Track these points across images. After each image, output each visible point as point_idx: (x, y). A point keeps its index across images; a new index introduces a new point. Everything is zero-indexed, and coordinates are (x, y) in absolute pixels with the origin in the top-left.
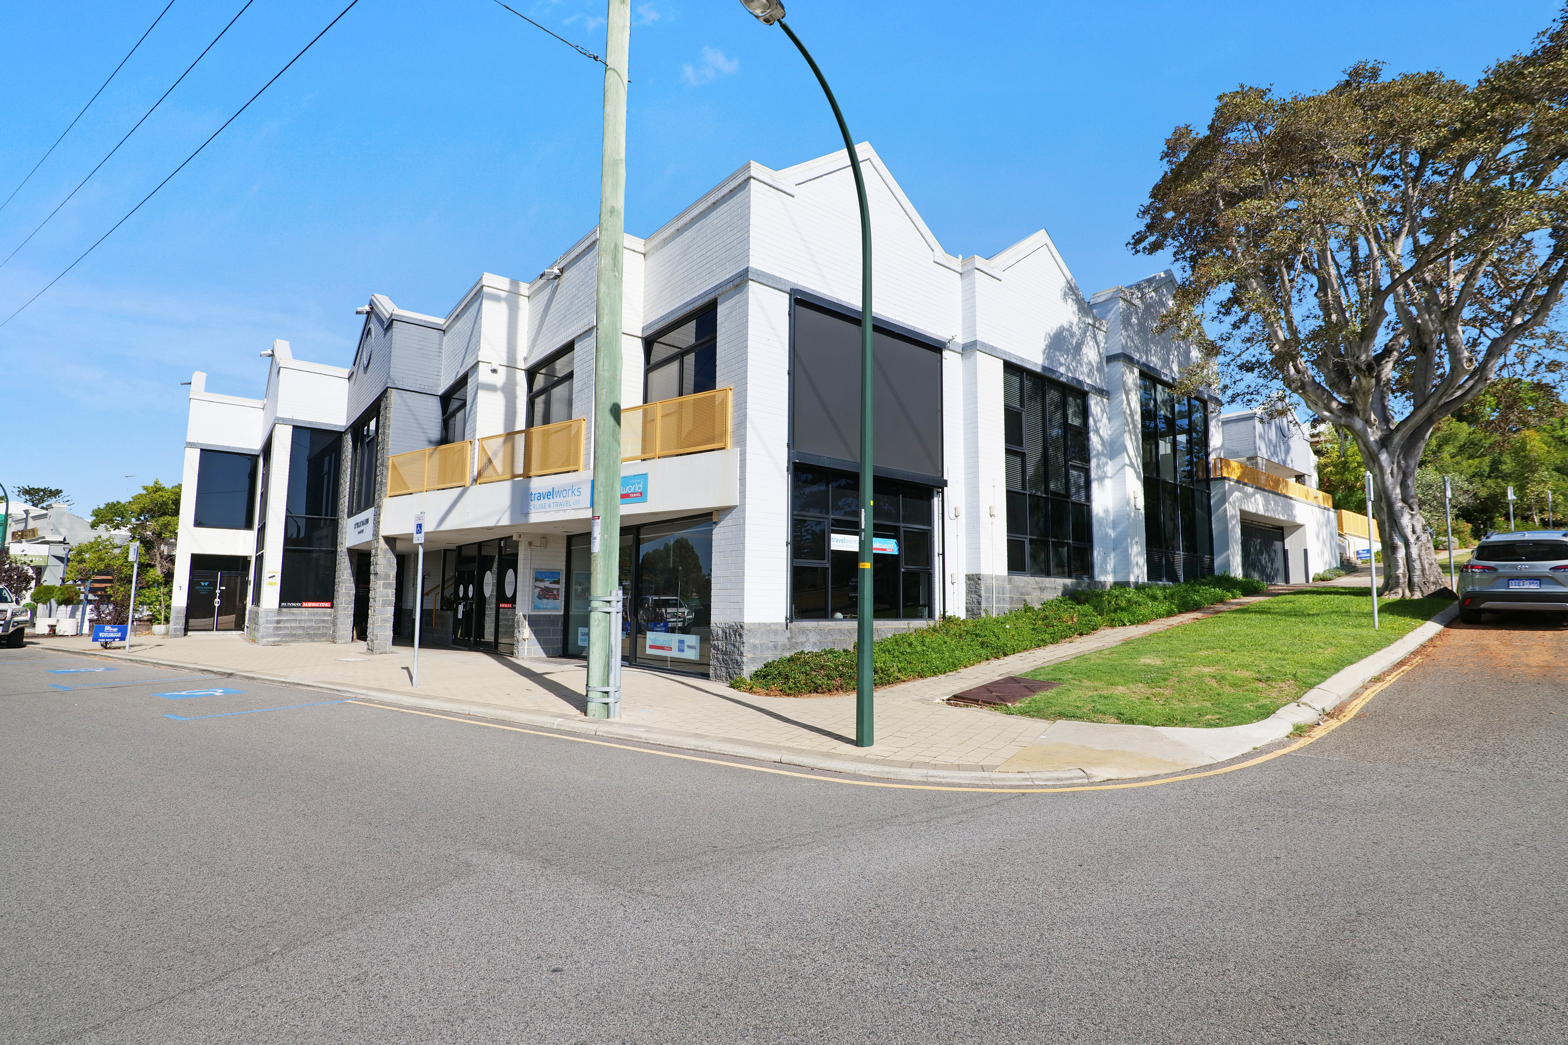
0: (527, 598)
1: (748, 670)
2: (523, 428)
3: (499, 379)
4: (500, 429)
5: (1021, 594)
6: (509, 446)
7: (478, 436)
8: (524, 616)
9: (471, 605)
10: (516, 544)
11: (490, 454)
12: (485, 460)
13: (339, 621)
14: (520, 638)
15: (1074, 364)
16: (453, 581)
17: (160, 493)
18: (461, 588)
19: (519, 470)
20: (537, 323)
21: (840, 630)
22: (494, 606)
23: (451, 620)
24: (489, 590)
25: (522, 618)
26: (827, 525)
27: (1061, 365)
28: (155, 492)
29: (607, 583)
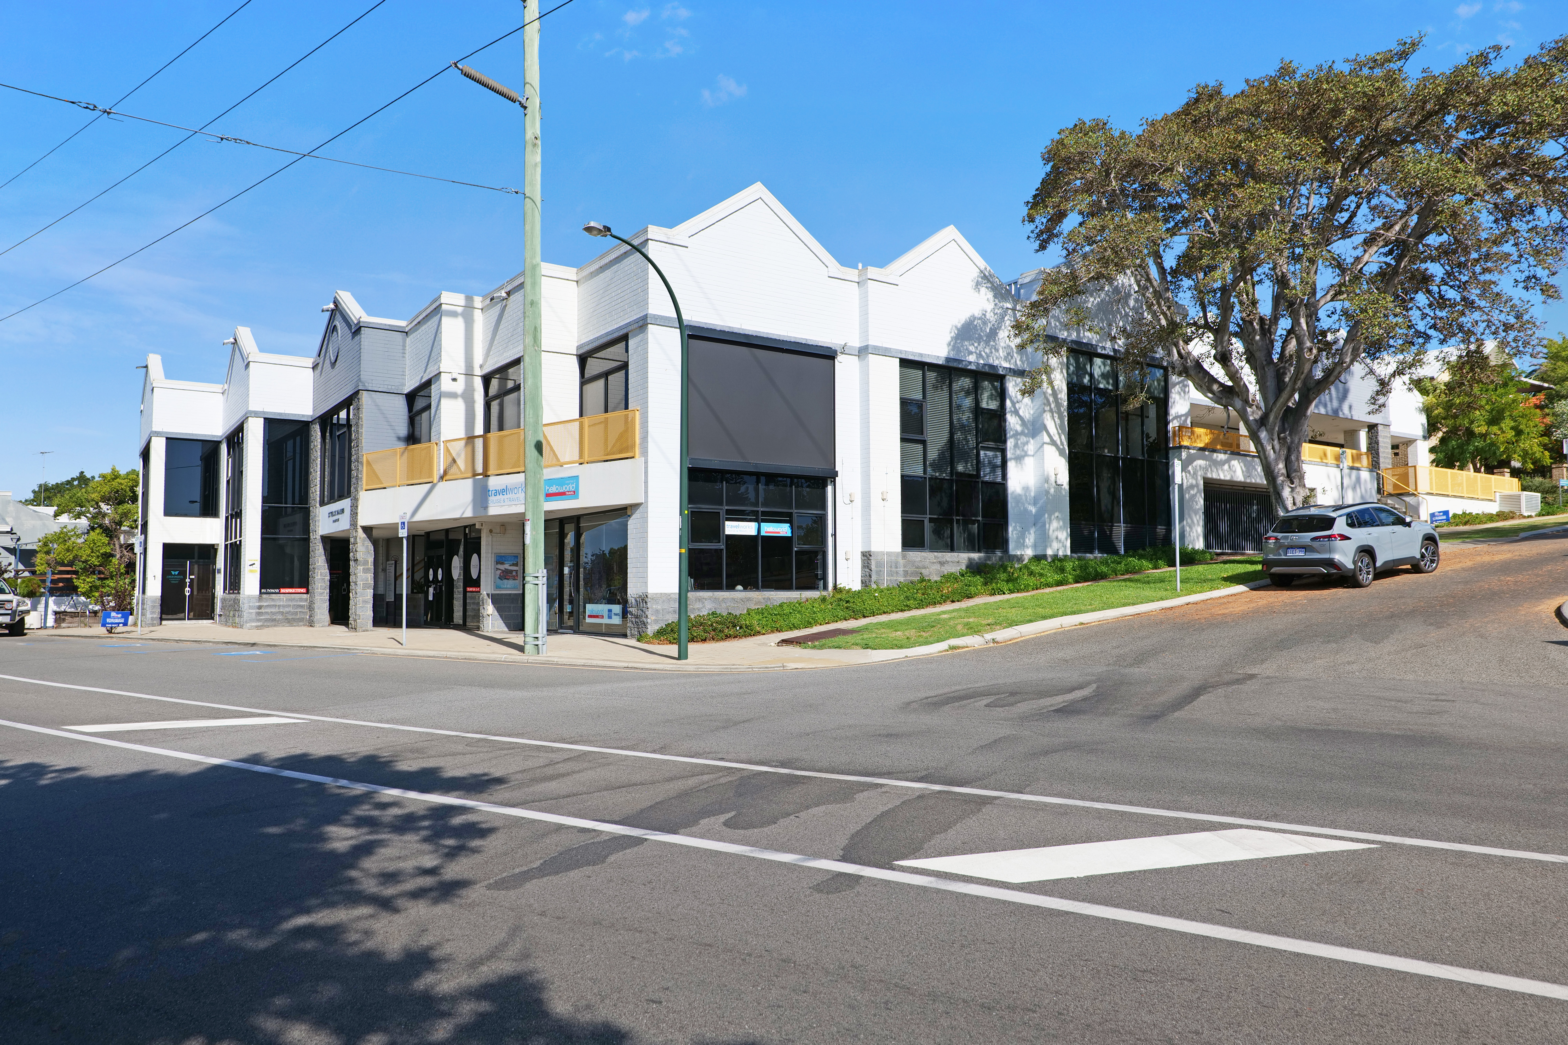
0: (489, 579)
1: (652, 629)
2: (482, 433)
3: (459, 387)
4: (462, 434)
5: (917, 568)
6: (469, 448)
7: (442, 439)
8: (488, 595)
9: (441, 587)
10: (479, 531)
11: (454, 455)
12: (450, 459)
13: (316, 606)
14: (485, 614)
15: (987, 350)
16: (422, 564)
17: (118, 480)
18: (431, 571)
19: (479, 469)
20: (490, 335)
21: (733, 599)
22: (461, 589)
23: (422, 602)
24: (456, 572)
25: (486, 597)
26: (723, 514)
27: (971, 353)
28: (113, 479)
29: (535, 564)
